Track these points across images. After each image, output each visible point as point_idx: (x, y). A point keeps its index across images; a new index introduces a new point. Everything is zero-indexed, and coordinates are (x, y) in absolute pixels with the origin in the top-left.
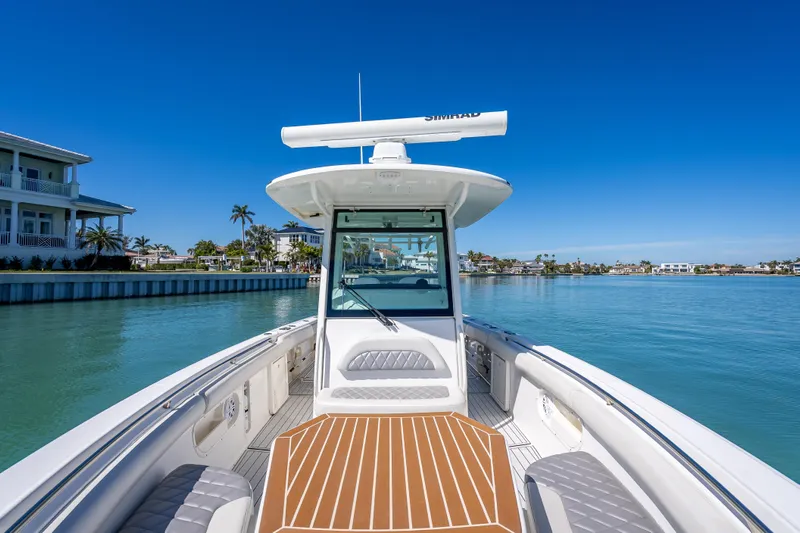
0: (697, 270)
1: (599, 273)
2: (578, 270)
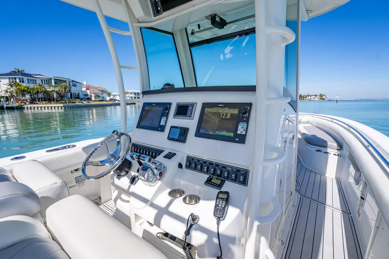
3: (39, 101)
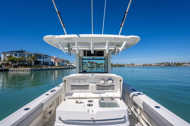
0: (143, 65)
1: (123, 66)
2: (118, 66)
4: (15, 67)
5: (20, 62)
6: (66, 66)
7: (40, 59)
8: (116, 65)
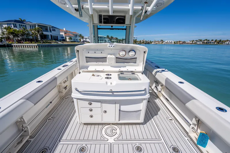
0: (174, 43)
1: (149, 43)
3: (23, 41)
4: (19, 42)
5: (22, 35)
6: (79, 42)
7: (46, 31)
8: (141, 41)
